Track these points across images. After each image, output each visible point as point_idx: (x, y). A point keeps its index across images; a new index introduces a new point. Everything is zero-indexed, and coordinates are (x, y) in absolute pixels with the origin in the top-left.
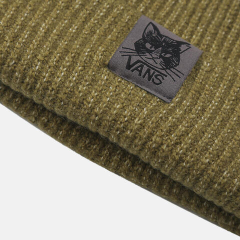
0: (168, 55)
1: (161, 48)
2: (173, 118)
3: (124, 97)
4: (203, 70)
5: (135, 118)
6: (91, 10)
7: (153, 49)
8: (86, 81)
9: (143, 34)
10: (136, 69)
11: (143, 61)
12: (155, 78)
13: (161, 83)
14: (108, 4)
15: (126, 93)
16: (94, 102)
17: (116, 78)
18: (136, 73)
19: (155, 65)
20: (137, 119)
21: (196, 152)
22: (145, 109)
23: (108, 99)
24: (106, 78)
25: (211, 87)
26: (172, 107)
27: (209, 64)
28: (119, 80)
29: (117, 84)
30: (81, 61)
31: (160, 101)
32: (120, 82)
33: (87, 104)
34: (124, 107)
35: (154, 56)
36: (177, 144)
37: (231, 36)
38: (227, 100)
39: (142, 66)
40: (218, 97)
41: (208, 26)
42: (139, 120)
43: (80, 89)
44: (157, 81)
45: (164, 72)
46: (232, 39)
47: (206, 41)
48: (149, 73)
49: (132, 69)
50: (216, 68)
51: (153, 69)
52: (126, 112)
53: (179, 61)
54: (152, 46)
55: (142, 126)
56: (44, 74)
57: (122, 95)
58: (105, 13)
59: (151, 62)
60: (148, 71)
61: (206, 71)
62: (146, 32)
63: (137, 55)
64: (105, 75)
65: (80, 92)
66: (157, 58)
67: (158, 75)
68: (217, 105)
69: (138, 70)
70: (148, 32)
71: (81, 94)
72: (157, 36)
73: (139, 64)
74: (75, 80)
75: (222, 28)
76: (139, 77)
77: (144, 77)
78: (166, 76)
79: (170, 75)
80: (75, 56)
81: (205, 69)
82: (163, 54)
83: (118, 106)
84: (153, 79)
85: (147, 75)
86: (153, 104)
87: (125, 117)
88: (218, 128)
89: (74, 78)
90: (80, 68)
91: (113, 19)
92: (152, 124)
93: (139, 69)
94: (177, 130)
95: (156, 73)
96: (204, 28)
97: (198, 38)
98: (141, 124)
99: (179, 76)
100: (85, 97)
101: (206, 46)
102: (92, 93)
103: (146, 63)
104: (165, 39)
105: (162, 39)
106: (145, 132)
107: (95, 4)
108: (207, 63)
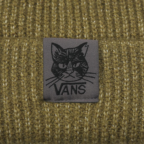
0: (78, 65)
1: (70, 62)
2: (106, 112)
3: (68, 118)
4: (106, 57)
5: (83, 128)
6: (8, 59)
7: (65, 66)
8: (38, 120)
9: (53, 58)
10: (64, 91)
11: (65, 82)
12: (79, 90)
13: (85, 91)
14: (16, 48)
15: (67, 113)
16: (51, 132)
17: (55, 106)
18: (65, 94)
19: (74, 79)
20: (85, 129)
21: (134, 127)
22: (86, 118)
23: (59, 125)
24: (48, 110)
25: (118, 68)
26: (102, 103)
27: (107, 51)
28: (57, 105)
29: (58, 110)
30: (26, 108)
31: (92, 104)
32: (59, 106)
33: (47, 136)
34: (72, 124)
35: (69, 72)
36: (119, 129)
37: (108, 9)
38: (133, 71)
39: (66, 87)
40: (126, 73)
41: (88, 12)
42: (86, 129)
43: (37, 129)
44: (82, 91)
45: (82, 81)
46: (109, 11)
47: (94, 25)
48: (74, 89)
49: (61, 93)
50: (114, 50)
51: (74, 84)
52: (75, 128)
53: (87, 64)
54: (64, 64)
55: (91, 131)
56: (7, 132)
57: (66, 116)
58: (18, 56)
59: (70, 79)
60: (72, 88)
61: (108, 57)
62: (54, 55)
63: (58, 80)
64: (47, 108)
65: (38, 131)
66: (72, 73)
67: (80, 86)
68: (129, 80)
69: (65, 92)
70: (55, 55)
71: (40, 132)
72: (62, 53)
73: (64, 86)
74: (31, 124)
75: (98, 7)
76: (69, 96)
77: (72, 94)
78: (85, 83)
79: (88, 81)
80: (19, 106)
81: (107, 56)
82: (74, 66)
83: (68, 127)
84: (79, 92)
85: (73, 91)
86: (89, 110)
87: (77, 131)
88: (139, 99)
89: (29, 123)
90: (28, 113)
91: (26, 57)
92: (96, 125)
93: (66, 90)
94: (114, 120)
95: (78, 86)
96: (87, 16)
97: (88, 27)
98: (89, 130)
99: (94, 77)
100: (43, 132)
101: (96, 30)
102: (47, 127)
103: (67, 83)
104: (68, 51)
105: (66, 53)
106: (95, 134)
107: (7, 53)
108: (106, 50)
